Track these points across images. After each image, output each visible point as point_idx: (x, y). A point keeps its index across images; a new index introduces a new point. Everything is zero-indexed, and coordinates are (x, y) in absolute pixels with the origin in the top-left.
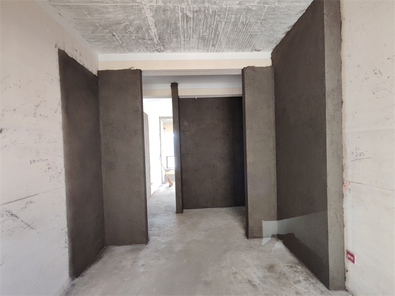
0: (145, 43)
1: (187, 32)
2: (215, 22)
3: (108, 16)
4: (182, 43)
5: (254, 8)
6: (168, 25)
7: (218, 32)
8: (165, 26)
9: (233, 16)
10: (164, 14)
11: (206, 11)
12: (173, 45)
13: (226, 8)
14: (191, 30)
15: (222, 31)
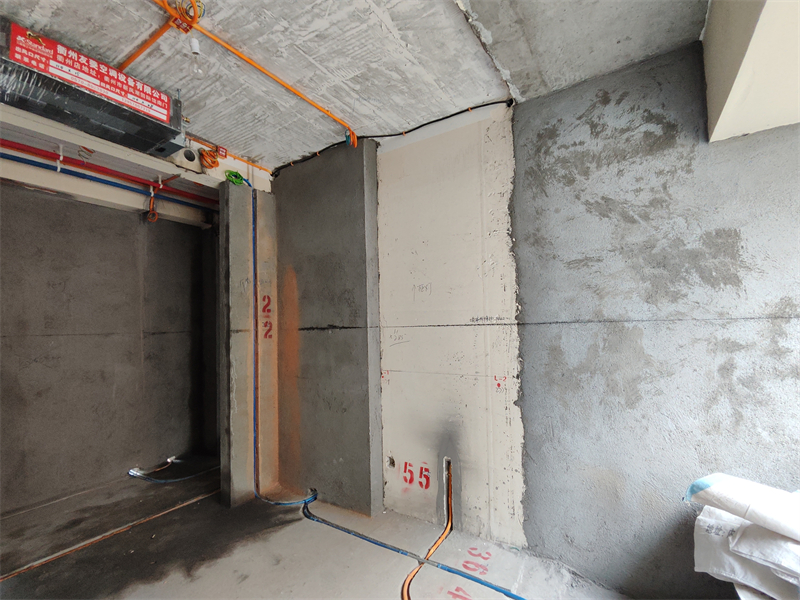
5: (282, 109)
9: (246, 100)
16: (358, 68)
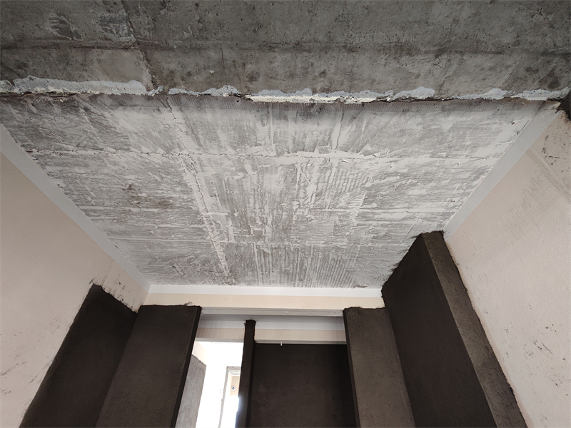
0: (212, 275)
1: (266, 266)
2: (299, 258)
3: (171, 250)
4: (260, 276)
6: (241, 259)
7: (304, 268)
8: (238, 260)
9: (320, 253)
10: (237, 250)
11: (287, 249)
12: (247, 278)
13: (310, 247)
14: (271, 265)
15: (309, 266)
16: (360, 194)
